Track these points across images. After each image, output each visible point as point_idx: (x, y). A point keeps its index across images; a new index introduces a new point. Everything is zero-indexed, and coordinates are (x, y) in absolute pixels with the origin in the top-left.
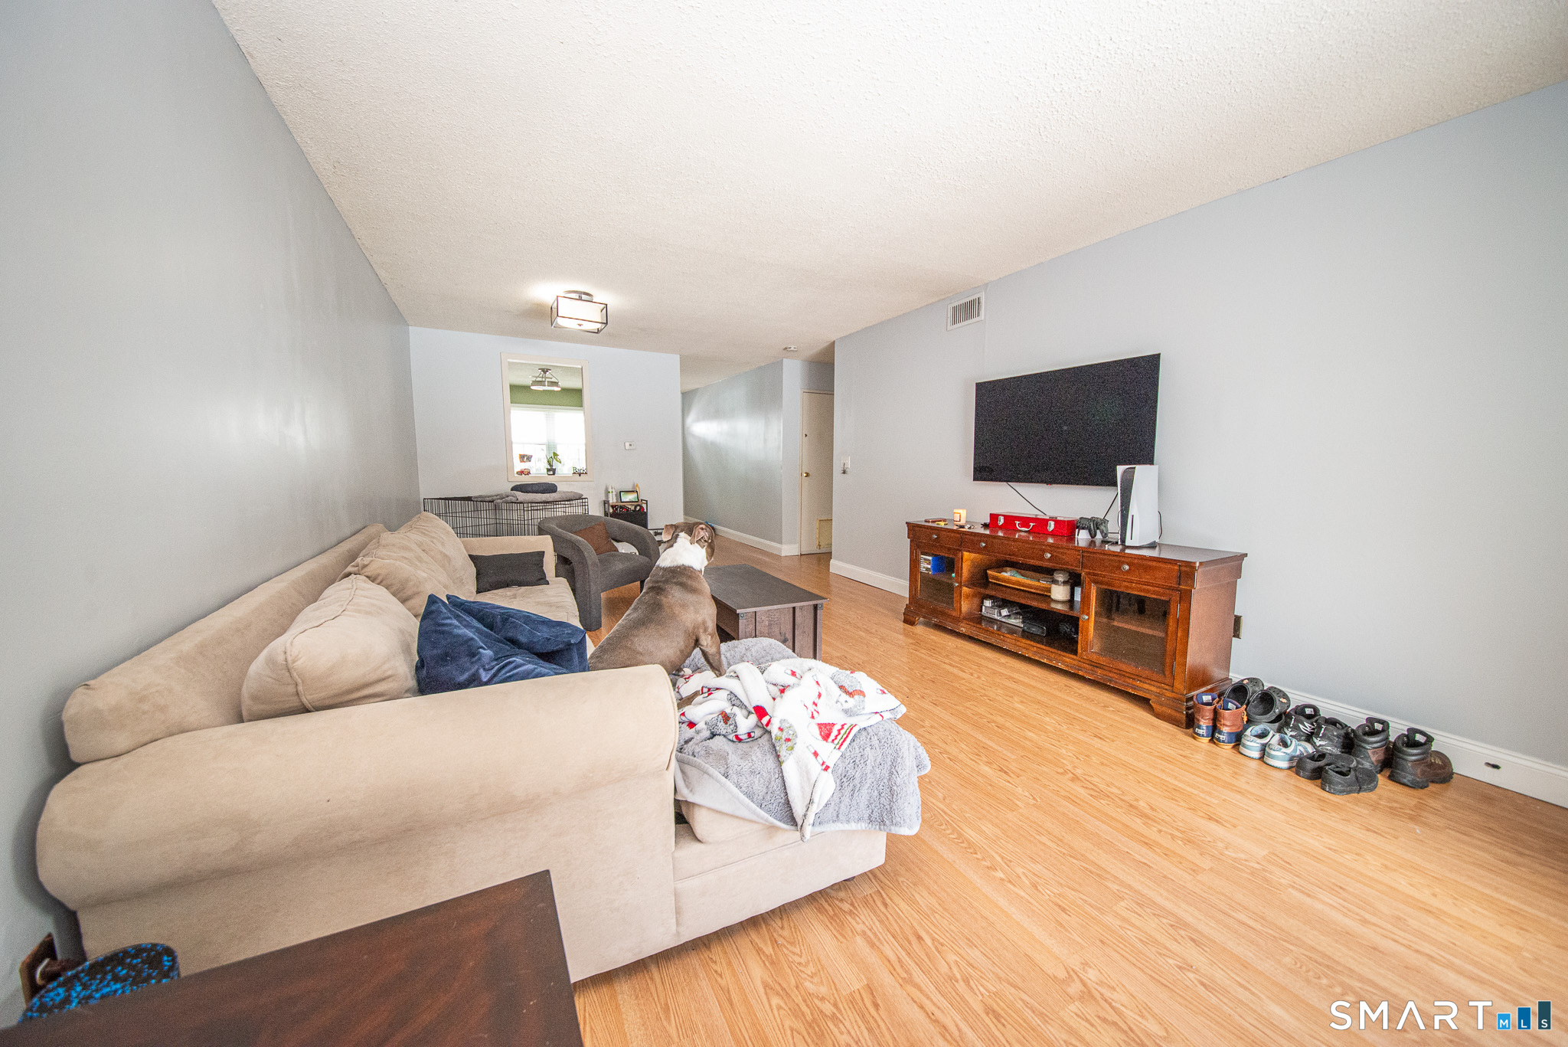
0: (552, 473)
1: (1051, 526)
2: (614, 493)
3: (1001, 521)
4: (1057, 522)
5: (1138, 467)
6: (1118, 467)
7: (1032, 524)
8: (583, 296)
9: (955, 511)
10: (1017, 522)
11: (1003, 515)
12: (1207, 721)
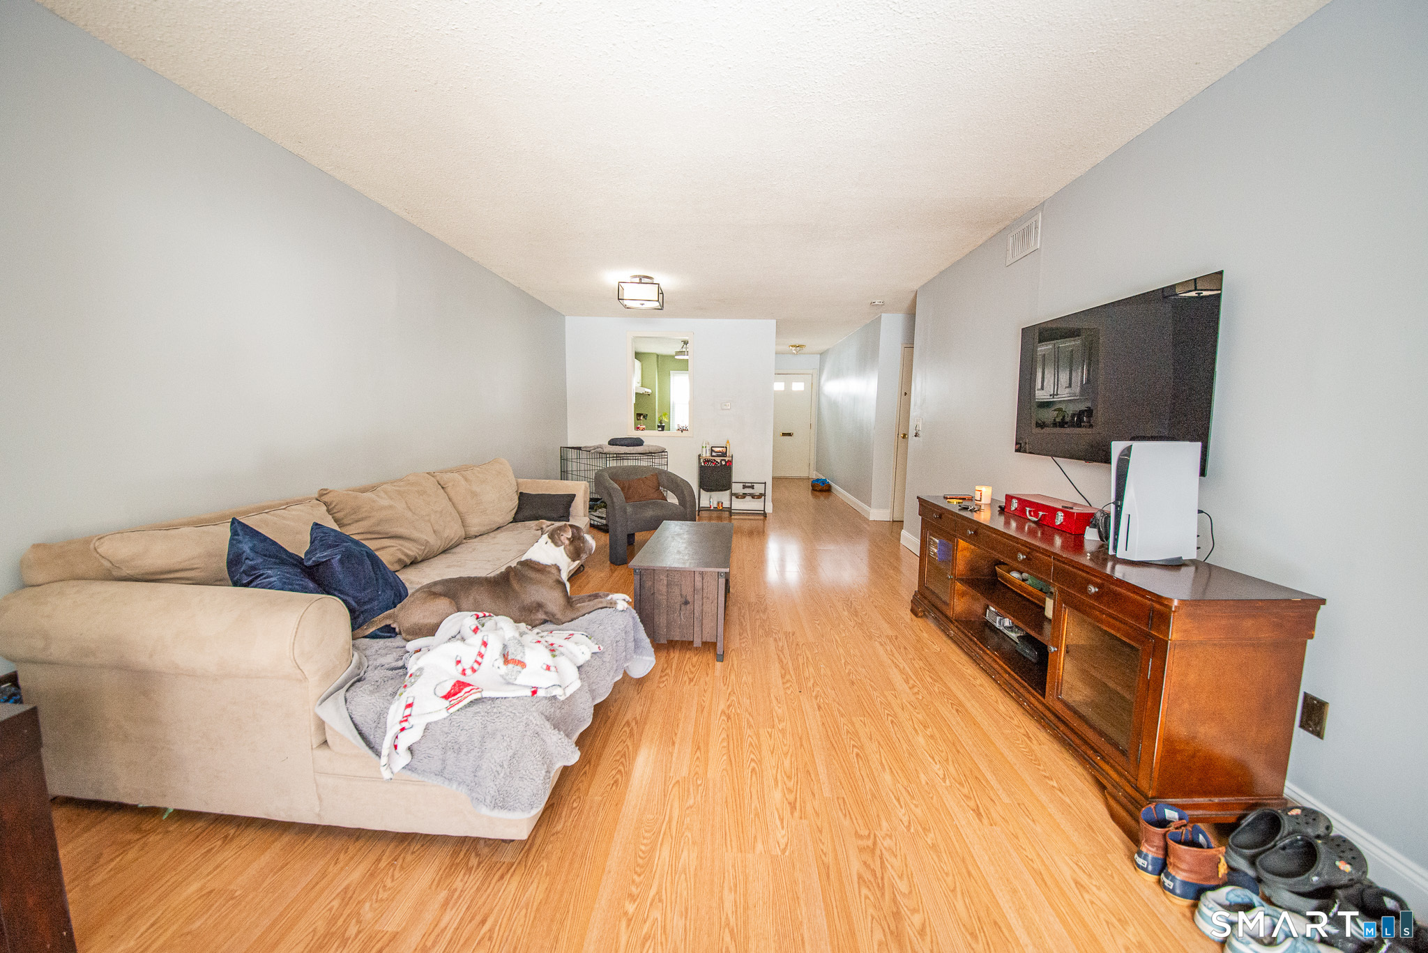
0: (660, 429)
1: (1060, 518)
2: (708, 448)
3: (1015, 505)
4: (1068, 515)
5: (1136, 445)
6: (1113, 443)
7: (1041, 513)
8: (643, 280)
9: (977, 488)
10: (1028, 509)
11: (1017, 499)
12: (1154, 850)
